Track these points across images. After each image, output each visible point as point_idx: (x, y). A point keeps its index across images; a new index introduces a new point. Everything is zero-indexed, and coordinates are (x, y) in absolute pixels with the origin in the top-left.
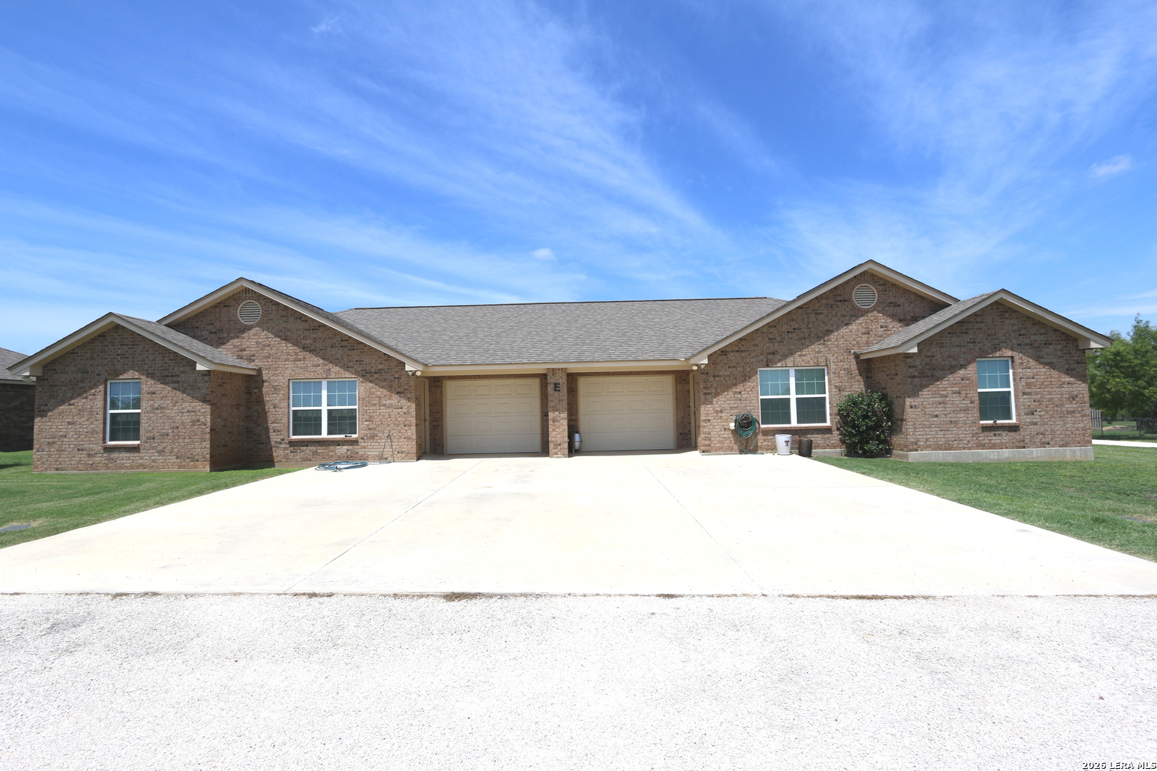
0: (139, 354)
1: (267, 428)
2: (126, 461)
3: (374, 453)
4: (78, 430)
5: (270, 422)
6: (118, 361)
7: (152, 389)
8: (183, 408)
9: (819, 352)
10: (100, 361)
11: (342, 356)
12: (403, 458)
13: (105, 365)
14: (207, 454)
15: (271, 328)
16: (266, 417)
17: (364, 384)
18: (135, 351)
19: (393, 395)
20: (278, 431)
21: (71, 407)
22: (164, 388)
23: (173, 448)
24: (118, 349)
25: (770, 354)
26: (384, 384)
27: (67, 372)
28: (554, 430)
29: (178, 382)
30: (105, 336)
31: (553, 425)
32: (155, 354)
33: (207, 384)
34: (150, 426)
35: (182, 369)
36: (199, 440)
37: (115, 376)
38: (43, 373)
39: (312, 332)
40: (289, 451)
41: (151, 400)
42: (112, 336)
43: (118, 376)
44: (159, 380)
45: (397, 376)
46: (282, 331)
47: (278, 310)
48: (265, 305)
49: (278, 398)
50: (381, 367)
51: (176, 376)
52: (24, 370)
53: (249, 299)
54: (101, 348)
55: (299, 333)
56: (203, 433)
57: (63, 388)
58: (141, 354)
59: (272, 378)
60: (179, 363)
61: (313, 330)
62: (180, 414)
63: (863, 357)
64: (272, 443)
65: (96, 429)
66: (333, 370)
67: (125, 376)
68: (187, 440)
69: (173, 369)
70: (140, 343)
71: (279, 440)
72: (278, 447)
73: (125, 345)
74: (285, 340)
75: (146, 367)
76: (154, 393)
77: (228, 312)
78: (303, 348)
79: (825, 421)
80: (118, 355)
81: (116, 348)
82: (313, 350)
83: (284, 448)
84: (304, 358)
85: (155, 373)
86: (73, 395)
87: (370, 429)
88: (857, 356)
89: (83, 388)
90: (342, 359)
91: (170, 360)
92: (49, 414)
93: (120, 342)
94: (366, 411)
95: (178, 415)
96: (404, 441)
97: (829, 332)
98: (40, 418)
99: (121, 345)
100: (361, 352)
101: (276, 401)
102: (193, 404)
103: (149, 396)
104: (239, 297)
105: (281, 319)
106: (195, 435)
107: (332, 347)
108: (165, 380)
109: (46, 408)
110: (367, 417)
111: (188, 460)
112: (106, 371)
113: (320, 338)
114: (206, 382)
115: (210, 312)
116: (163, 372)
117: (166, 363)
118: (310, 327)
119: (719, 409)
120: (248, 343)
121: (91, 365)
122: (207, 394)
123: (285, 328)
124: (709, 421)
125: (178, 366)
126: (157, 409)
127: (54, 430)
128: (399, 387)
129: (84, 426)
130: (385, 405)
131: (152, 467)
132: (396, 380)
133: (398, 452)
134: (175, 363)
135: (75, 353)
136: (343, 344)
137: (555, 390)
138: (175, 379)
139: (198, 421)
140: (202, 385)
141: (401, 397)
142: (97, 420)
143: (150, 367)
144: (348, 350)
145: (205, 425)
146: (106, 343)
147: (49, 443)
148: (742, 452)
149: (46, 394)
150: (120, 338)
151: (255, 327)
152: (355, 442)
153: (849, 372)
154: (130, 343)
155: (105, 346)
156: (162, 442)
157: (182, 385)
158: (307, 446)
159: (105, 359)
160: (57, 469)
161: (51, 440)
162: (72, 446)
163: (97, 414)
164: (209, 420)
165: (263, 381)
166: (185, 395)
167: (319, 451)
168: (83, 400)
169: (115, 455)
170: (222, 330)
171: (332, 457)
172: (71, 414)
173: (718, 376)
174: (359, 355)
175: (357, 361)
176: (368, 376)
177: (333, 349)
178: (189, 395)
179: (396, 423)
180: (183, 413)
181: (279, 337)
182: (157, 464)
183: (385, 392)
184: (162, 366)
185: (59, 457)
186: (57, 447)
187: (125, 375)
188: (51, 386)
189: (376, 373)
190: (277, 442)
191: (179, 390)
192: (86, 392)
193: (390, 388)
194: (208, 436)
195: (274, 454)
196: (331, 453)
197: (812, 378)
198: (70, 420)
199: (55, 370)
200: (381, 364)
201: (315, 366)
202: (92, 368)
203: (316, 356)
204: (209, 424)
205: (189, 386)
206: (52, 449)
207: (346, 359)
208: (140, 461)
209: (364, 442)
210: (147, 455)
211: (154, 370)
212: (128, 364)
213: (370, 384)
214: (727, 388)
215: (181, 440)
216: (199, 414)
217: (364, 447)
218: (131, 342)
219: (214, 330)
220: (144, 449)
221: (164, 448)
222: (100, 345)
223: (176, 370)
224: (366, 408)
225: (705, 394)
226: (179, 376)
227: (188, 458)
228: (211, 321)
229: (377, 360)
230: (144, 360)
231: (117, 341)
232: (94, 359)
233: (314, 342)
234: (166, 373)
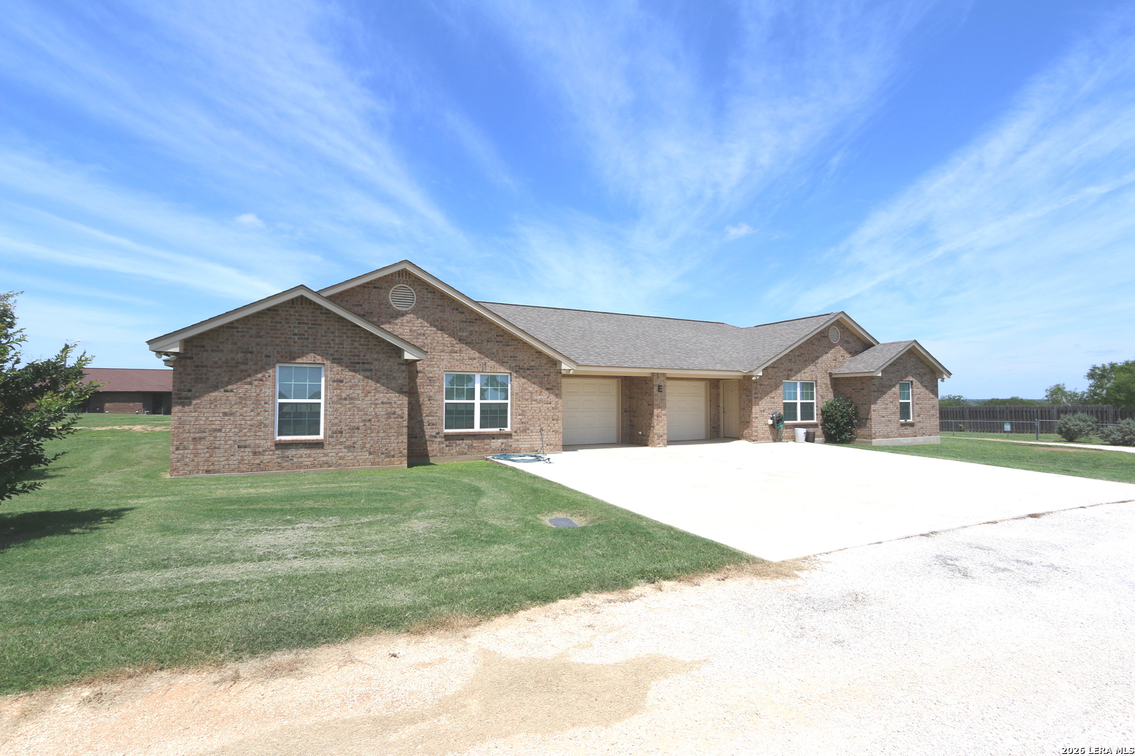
0: (322, 336)
1: (421, 422)
2: (306, 459)
3: (526, 446)
4: (239, 422)
5: (424, 415)
6: (295, 342)
7: (338, 377)
8: (377, 399)
9: (813, 371)
10: (270, 339)
11: (497, 351)
12: (551, 450)
13: (277, 345)
14: (404, 449)
15: (426, 316)
16: (421, 409)
17: (518, 380)
18: (317, 332)
19: (543, 391)
20: (433, 425)
21: (228, 394)
22: (354, 376)
23: (364, 443)
24: (295, 327)
25: (789, 370)
26: (536, 380)
27: (222, 351)
28: (658, 424)
29: (371, 370)
30: (277, 311)
31: (657, 420)
32: (342, 337)
33: (404, 374)
34: (336, 418)
35: (375, 356)
36: (396, 434)
37: (290, 360)
38: (185, 350)
39: (468, 324)
40: (444, 445)
41: (337, 389)
42: (287, 311)
43: (294, 359)
44: (347, 367)
45: (546, 373)
46: (438, 321)
47: (434, 298)
48: (420, 291)
49: (433, 390)
50: (533, 363)
51: (368, 363)
52: (172, 345)
53: (403, 283)
54: (269, 324)
55: (455, 324)
56: (400, 427)
57: (217, 370)
58: (324, 336)
59: (427, 369)
60: (371, 349)
61: (470, 322)
62: (373, 406)
63: (834, 376)
64: (427, 437)
65: (265, 422)
66: (488, 364)
67: (304, 360)
68: (382, 434)
69: (365, 356)
70: (324, 323)
71: (434, 434)
72: (433, 441)
73: (304, 323)
74: (441, 330)
75: (331, 351)
76: (342, 381)
77: (379, 294)
78: (460, 340)
79: (813, 419)
80: (295, 334)
81: (292, 326)
82: (469, 343)
83: (439, 442)
84: (461, 351)
85: (342, 359)
86: (230, 379)
87: (522, 423)
88: (831, 374)
89: (246, 371)
90: (497, 354)
91: (361, 345)
92: (194, 402)
93: (298, 319)
94: (519, 406)
95: (371, 407)
96: (552, 435)
97: (818, 357)
98: (180, 407)
99: (299, 323)
100: (515, 348)
101: (431, 394)
102: (388, 395)
103: (335, 384)
104: (392, 279)
105: (437, 308)
106: (390, 428)
107: (488, 341)
108: (355, 367)
109: (189, 394)
110: (521, 412)
111: (383, 456)
112: (278, 352)
113: (476, 332)
114: (403, 371)
115: (357, 292)
116: (352, 358)
117: (356, 348)
118: (466, 319)
119: (762, 409)
120: (401, 330)
121: (258, 344)
122: (403, 385)
123: (441, 317)
124: (757, 418)
125: (371, 353)
126: (345, 399)
127: (202, 422)
128: (548, 384)
129: (247, 418)
130: (536, 400)
131: (340, 465)
132: (546, 377)
133: (547, 445)
134: (367, 349)
135: (233, 328)
136: (498, 339)
137: (659, 391)
138: (367, 366)
139: (394, 413)
140: (399, 375)
141: (550, 393)
142: (265, 411)
143: (337, 351)
144: (503, 345)
145: (402, 418)
146: (278, 319)
147: (194, 439)
148: (775, 441)
149: (190, 377)
150: (297, 314)
151: (410, 314)
152: (508, 436)
153: (827, 386)
154: (310, 323)
155: (276, 322)
156: (352, 437)
157: (376, 374)
158: (463, 440)
159: (278, 338)
160: (207, 472)
161: (198, 435)
162: (230, 442)
163: (266, 403)
164: (406, 413)
165: (417, 372)
166: (378, 385)
167: (474, 445)
168: (246, 386)
169: (291, 452)
170: (371, 313)
171: (487, 450)
172: (228, 402)
173: (762, 385)
174: (513, 351)
175: (511, 357)
176: (522, 371)
177: (489, 343)
178: (383, 385)
179: (546, 417)
180: (376, 404)
181: (435, 326)
182: (344, 462)
183: (536, 388)
184: (351, 352)
185: (211, 456)
186: (207, 443)
187: (305, 358)
188: (197, 366)
189: (528, 369)
190: (432, 436)
191: (372, 379)
192: (249, 376)
193: (541, 384)
194: (405, 430)
195: (429, 448)
196: (486, 447)
197: (808, 387)
198: (227, 410)
199: (204, 347)
200: (533, 361)
201: (471, 359)
202: (258, 347)
203: (472, 349)
204: (406, 417)
205: (383, 375)
206: (199, 447)
207: (501, 354)
208: (325, 459)
209: (517, 435)
210: (333, 451)
211: (341, 355)
212: (307, 346)
213: (523, 380)
214: (767, 394)
215: (373, 435)
216: (395, 406)
217: (517, 440)
218: (312, 320)
219: (362, 313)
220: (329, 444)
221: (354, 443)
222: (269, 320)
223: (368, 357)
224: (519, 403)
225: (755, 398)
226: (371, 363)
227: (383, 454)
228: (359, 302)
229: (529, 357)
230: (328, 343)
231: (293, 317)
232: (261, 337)
233: (471, 335)
234: (356, 360)
